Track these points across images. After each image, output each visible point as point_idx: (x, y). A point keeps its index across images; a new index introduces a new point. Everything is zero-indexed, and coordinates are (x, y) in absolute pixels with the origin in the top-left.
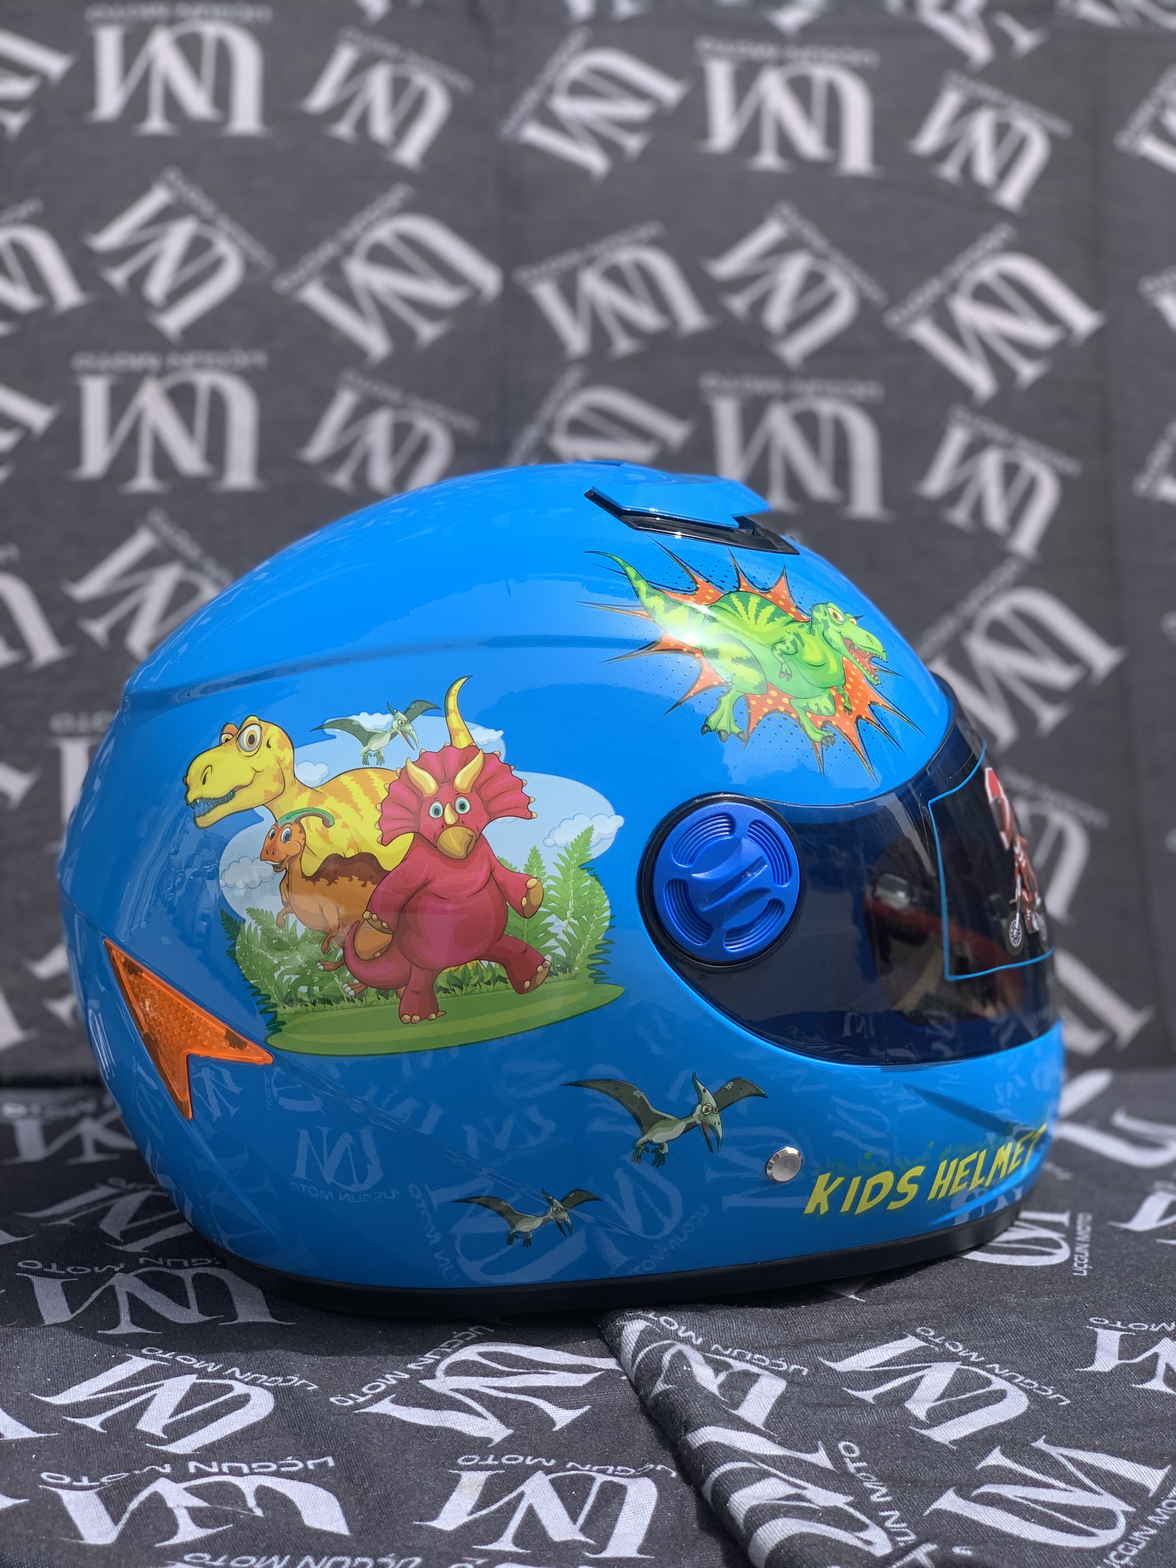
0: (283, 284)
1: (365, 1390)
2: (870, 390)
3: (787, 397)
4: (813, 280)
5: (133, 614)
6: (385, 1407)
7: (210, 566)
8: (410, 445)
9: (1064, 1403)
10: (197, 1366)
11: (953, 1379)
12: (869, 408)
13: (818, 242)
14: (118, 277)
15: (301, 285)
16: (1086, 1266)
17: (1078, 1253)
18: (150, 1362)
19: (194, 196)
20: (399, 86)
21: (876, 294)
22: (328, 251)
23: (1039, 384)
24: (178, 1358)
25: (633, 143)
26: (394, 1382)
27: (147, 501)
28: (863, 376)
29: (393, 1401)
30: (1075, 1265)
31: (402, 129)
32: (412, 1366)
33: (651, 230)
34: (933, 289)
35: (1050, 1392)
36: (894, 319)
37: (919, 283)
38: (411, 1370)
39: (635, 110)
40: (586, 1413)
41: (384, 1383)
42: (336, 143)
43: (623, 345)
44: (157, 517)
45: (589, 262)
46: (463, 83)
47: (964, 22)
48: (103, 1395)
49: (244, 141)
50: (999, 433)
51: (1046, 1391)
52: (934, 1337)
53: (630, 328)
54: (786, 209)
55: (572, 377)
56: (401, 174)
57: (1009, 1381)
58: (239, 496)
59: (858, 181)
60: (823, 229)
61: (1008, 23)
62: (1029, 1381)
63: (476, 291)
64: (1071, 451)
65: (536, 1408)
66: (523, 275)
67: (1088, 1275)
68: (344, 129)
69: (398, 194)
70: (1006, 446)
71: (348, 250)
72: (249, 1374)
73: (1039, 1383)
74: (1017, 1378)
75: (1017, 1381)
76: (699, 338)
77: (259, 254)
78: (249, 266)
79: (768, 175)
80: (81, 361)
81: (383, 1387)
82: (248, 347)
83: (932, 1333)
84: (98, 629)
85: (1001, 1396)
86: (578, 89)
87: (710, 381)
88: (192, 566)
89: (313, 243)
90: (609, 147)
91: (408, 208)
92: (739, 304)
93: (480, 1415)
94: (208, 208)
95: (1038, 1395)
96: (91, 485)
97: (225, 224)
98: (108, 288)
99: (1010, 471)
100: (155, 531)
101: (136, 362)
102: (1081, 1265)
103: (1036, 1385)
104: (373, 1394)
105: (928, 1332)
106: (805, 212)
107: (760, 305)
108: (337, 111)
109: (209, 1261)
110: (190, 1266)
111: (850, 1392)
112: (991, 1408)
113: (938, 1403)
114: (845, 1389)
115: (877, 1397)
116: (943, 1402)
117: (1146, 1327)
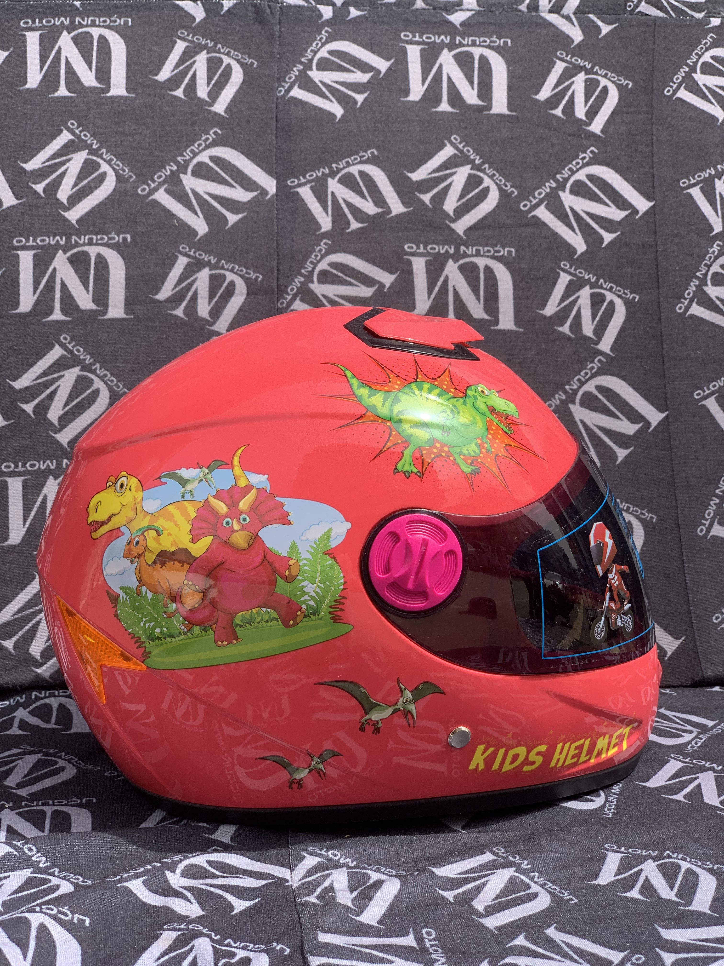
3: (457, 256)
5: (52, 396)
9: (573, 902)
11: (507, 884)
15: (154, 191)
16: (612, 810)
17: (610, 801)
23: (614, 244)
27: (58, 326)
30: (606, 809)
35: (566, 894)
39: (362, 77)
43: (354, 225)
51: (564, 894)
52: (503, 853)
54: (455, 139)
57: (542, 887)
58: (115, 322)
59: (501, 117)
62: (554, 887)
63: (263, 191)
67: (612, 817)
73: (561, 889)
74: (548, 884)
75: (547, 887)
79: (444, 116)
83: (503, 851)
84: (28, 408)
85: (535, 896)
86: (324, 65)
92: (427, 198)
93: (189, 900)
95: (558, 896)
96: (24, 316)
100: (63, 346)
102: (609, 810)
103: (558, 889)
105: (500, 850)
109: (65, 802)
110: (53, 805)
111: (440, 891)
112: (526, 905)
113: (493, 903)
114: (437, 889)
115: (455, 897)
116: (496, 901)
117: (640, 851)
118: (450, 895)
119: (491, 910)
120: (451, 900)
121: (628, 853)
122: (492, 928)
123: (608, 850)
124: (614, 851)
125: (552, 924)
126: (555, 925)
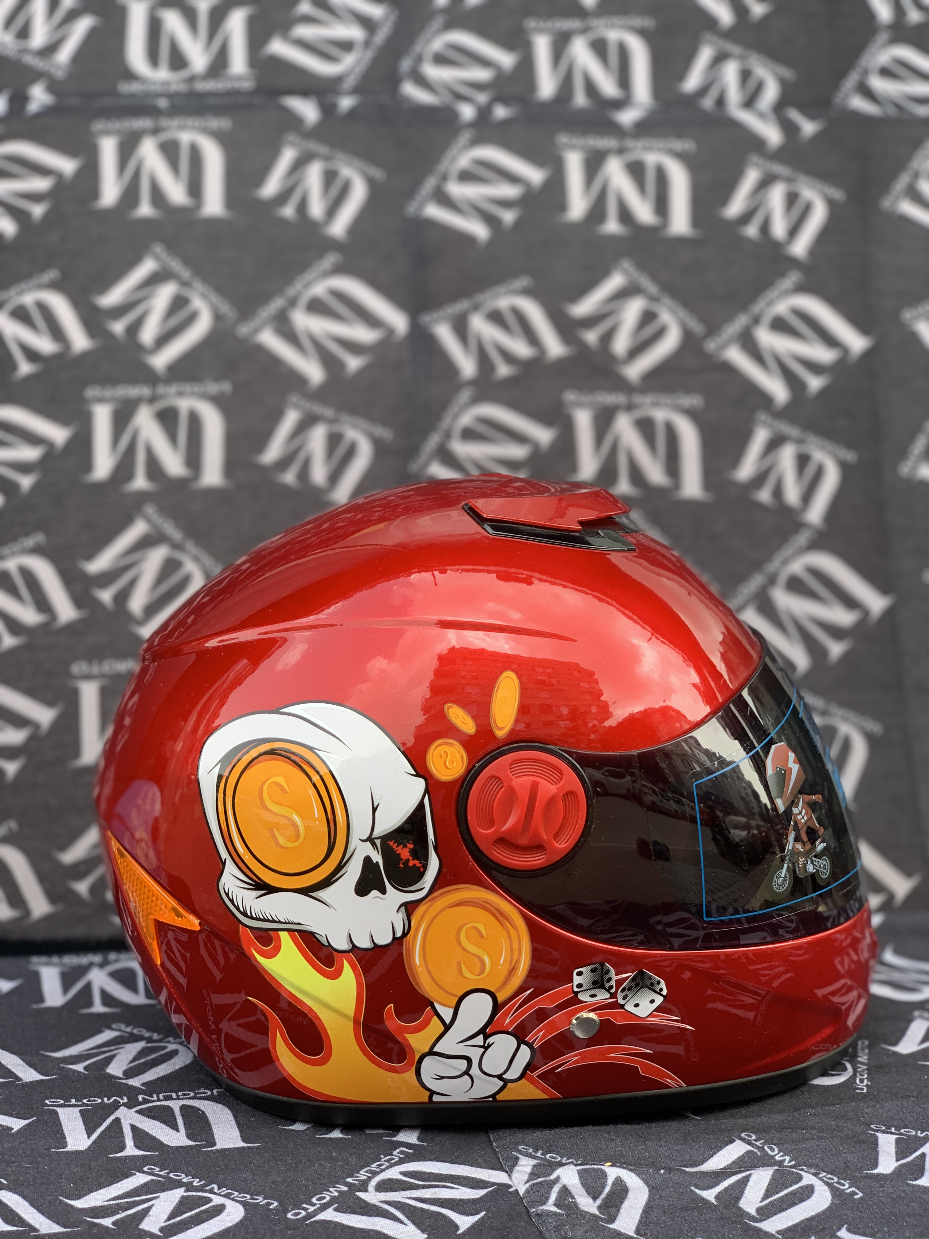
0: (243, 330)
1: (314, 1200)
2: (694, 401)
3: (630, 408)
4: (648, 317)
5: (133, 583)
6: (330, 1215)
7: (190, 546)
8: (341, 450)
9: (857, 1196)
10: (185, 1180)
11: (771, 1181)
12: (692, 414)
13: (652, 288)
14: (118, 327)
15: (257, 330)
16: (866, 1083)
17: (859, 1074)
18: (149, 1178)
19: (176, 265)
20: (330, 177)
21: (696, 327)
22: (277, 304)
23: (824, 393)
24: (171, 1175)
25: (508, 217)
26: (336, 1194)
27: (142, 497)
28: (688, 391)
29: (336, 1210)
30: (858, 1083)
31: (332, 211)
32: (349, 1180)
33: (523, 282)
34: (741, 321)
35: (847, 1186)
36: (711, 346)
37: (729, 318)
38: (349, 1183)
39: (510, 191)
40: (483, 1218)
41: (329, 1195)
42: (283, 222)
43: (503, 370)
44: (150, 510)
45: (476, 308)
46: (378, 174)
47: (762, 116)
48: (114, 1202)
49: (212, 222)
50: (793, 431)
51: (844, 1185)
52: (755, 1140)
53: (508, 357)
54: (626, 264)
55: (465, 395)
56: (332, 244)
57: (817, 1176)
58: (211, 492)
59: (681, 241)
60: (654, 278)
61: (794, 115)
62: (830, 1176)
63: (390, 331)
64: (849, 445)
65: (444, 1216)
66: (425, 318)
67: (868, 1092)
68: (288, 211)
69: (330, 260)
70: (799, 442)
71: (293, 303)
72: (224, 1189)
73: (838, 1179)
74: (821, 1173)
75: (821, 1176)
76: (561, 363)
77: (225, 308)
78: (218, 317)
79: (612, 239)
80: (91, 392)
81: (328, 1198)
82: (217, 378)
83: (754, 1137)
84: (106, 596)
85: (812, 1188)
86: (466, 176)
87: (570, 396)
88: (176, 546)
89: (266, 299)
90: (490, 220)
91: (338, 270)
92: (591, 337)
93: (401, 1222)
94: (186, 274)
95: (838, 1189)
96: (100, 486)
97: (198, 285)
98: (111, 336)
99: (803, 460)
100: (148, 520)
101: (133, 392)
102: (862, 1083)
103: (835, 1179)
104: (320, 1204)
105: (751, 1137)
106: (641, 265)
107: (607, 338)
108: (283, 197)
109: (192, 1094)
110: (178, 1098)
111: (697, 1191)
112: (804, 1204)
113: (764, 1203)
114: (693, 1188)
115: (717, 1197)
116: (767, 1201)
117: (914, 1133)
118: (710, 1195)
119: (765, 1213)
120: (713, 1201)
121: (901, 1134)
122: (774, 1233)
123: (877, 1131)
124: (884, 1132)
125: (843, 1226)
126: (846, 1226)
